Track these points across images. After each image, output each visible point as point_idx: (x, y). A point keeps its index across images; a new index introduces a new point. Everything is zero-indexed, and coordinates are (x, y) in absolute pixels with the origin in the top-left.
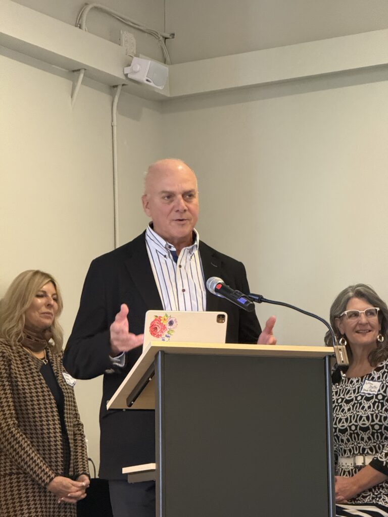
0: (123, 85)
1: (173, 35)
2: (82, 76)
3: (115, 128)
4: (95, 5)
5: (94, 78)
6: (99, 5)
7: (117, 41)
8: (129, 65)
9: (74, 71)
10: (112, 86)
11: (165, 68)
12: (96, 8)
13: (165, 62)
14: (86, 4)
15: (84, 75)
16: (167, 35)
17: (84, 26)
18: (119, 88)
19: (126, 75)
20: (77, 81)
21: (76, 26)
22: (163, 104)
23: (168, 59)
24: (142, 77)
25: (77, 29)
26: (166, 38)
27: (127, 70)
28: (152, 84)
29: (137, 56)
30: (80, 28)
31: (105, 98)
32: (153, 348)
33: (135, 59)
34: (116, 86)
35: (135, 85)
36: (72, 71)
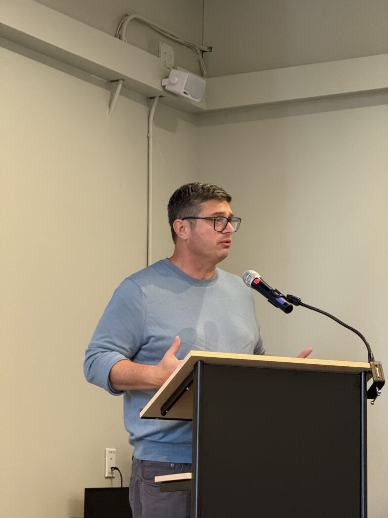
0: (160, 97)
1: (210, 48)
2: (120, 86)
3: (151, 139)
4: (135, 16)
5: (133, 90)
6: (140, 17)
7: (157, 53)
8: (167, 77)
10: (149, 98)
11: (202, 81)
12: (136, 19)
13: (202, 75)
14: (127, 15)
15: (122, 86)
16: (205, 49)
17: (124, 37)
18: (156, 100)
19: (164, 87)
20: (115, 91)
21: (116, 36)
22: (198, 116)
23: (205, 72)
24: (179, 89)
25: (117, 39)
26: (203, 52)
27: (165, 82)
28: (189, 96)
29: (175, 68)
30: (120, 38)
31: (142, 109)
32: (192, 357)
33: (173, 71)
34: (153, 98)
35: (172, 97)
36: (111, 81)
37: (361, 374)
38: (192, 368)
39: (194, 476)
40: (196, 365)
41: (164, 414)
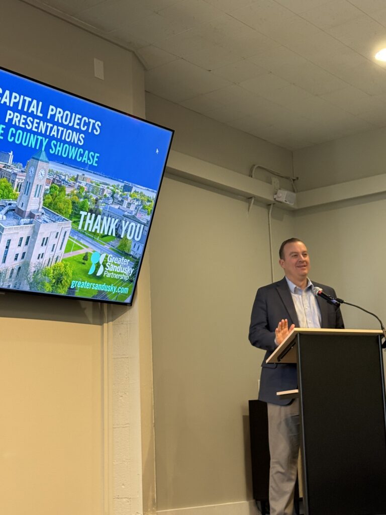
0: (274, 204)
1: (298, 178)
2: (253, 200)
3: (270, 225)
4: (258, 165)
5: (260, 201)
6: (260, 166)
7: (270, 183)
8: (276, 194)
9: (249, 198)
10: (268, 205)
11: (294, 195)
12: (259, 167)
13: (294, 191)
14: (254, 165)
15: (254, 200)
16: (295, 178)
17: (253, 176)
18: (272, 206)
19: (275, 199)
20: (251, 203)
21: (249, 176)
22: (294, 212)
23: (296, 191)
24: (283, 200)
25: (250, 178)
26: (294, 180)
27: (275, 196)
28: (288, 203)
29: (280, 189)
30: (252, 177)
31: (265, 211)
32: (295, 331)
33: (279, 191)
34: (270, 205)
35: (280, 203)
36: (248, 198)
37: (378, 336)
38: (295, 337)
39: (299, 391)
40: (296, 336)
41: (279, 361)
